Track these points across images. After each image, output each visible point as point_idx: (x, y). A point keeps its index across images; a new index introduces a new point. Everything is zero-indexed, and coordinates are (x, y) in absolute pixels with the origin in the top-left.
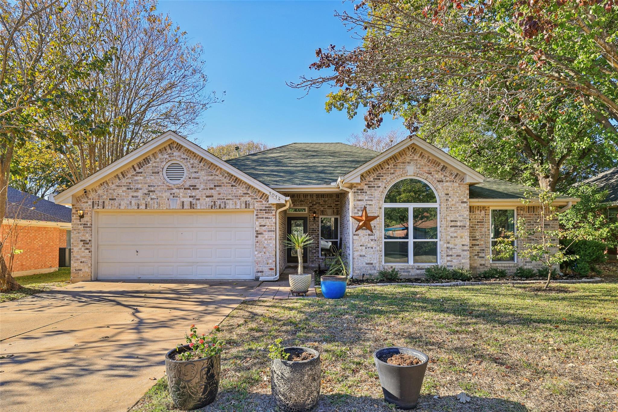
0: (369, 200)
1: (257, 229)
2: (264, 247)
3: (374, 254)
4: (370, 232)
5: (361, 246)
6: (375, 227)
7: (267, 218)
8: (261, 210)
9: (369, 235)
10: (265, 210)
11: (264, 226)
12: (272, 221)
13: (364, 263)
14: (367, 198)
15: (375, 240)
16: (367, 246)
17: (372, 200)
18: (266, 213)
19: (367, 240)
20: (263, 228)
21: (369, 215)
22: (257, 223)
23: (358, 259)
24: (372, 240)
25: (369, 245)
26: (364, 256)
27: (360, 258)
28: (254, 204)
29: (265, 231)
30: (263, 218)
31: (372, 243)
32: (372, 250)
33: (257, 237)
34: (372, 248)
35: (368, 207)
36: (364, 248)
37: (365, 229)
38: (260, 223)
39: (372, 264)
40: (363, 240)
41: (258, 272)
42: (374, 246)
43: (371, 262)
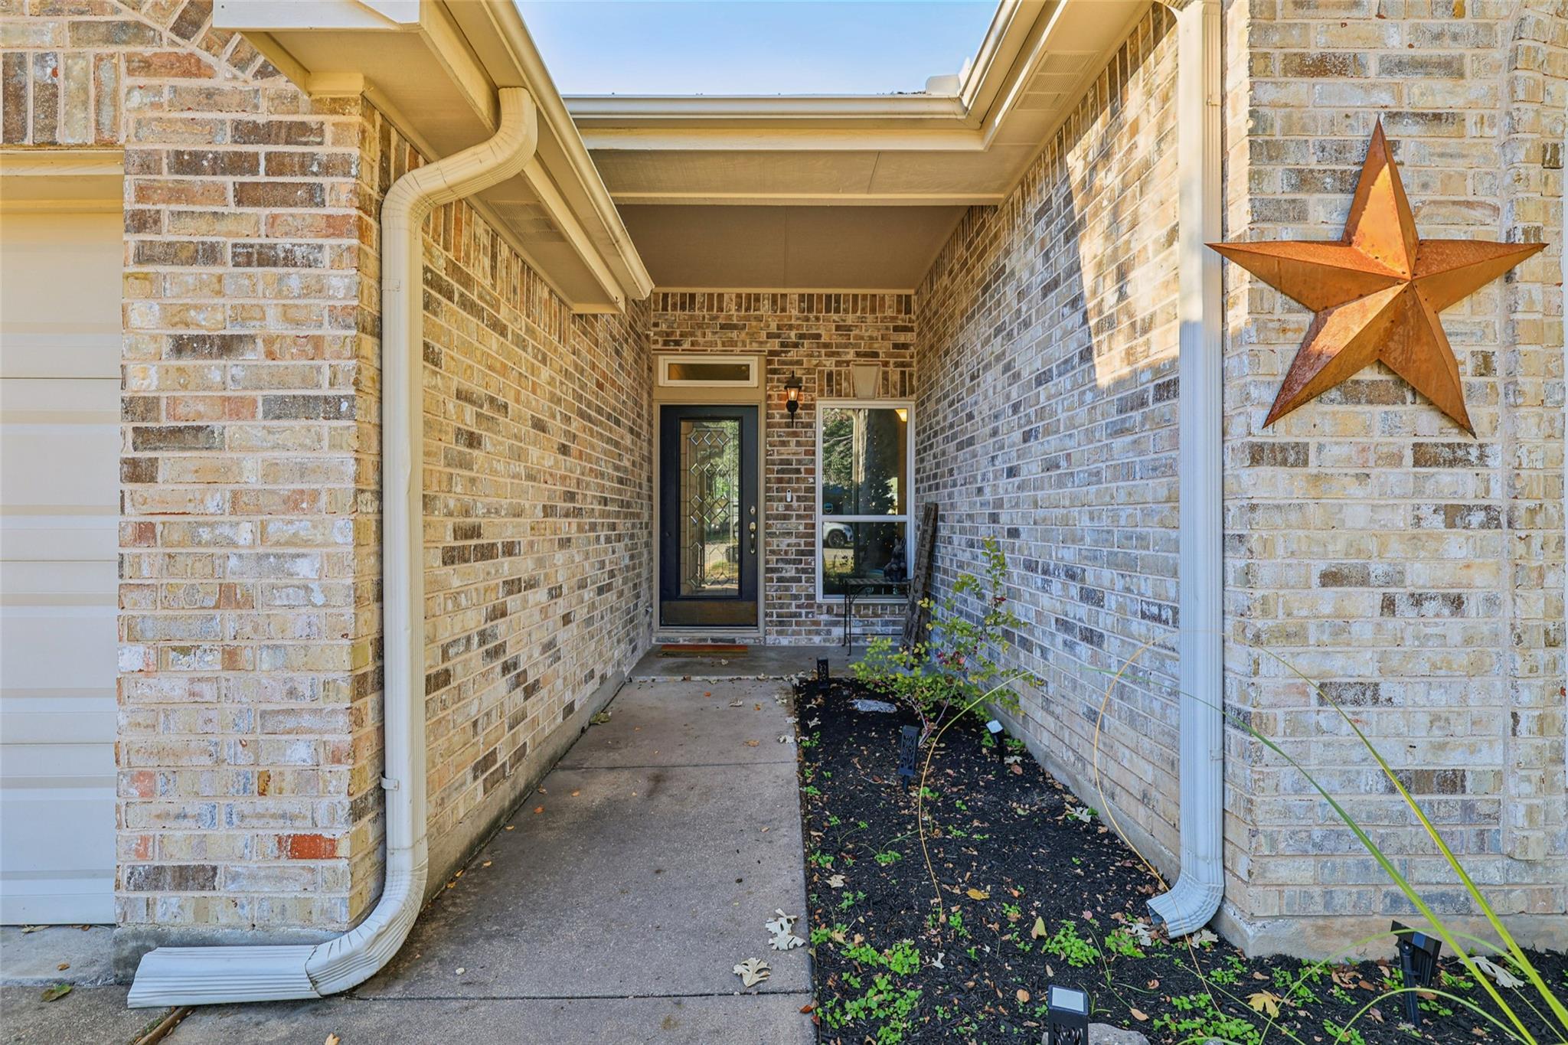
0: (1421, 66)
1: (146, 381)
2: (228, 596)
3: (1476, 668)
4: (1430, 426)
5: (1331, 578)
6: (1485, 365)
7: (265, 258)
8: (187, 163)
9: (1423, 456)
10: (237, 164)
11: (227, 345)
12: (319, 289)
13: (1370, 776)
14: (1396, 40)
15: (1492, 520)
16: (1395, 578)
17: (1452, 69)
18: (244, 195)
19: (1401, 518)
20: (214, 369)
21: (1425, 230)
22: (146, 315)
23: (1295, 726)
24: (1454, 515)
25: (1420, 575)
26: (1369, 693)
27: (1326, 717)
28: (104, 99)
29: (236, 408)
30: (210, 254)
31: (1457, 545)
32: (1453, 627)
33: (137, 472)
34: (1457, 603)
35: (1409, 140)
36: (1366, 600)
37: (1374, 396)
38: (175, 315)
39: (1453, 782)
40: (1357, 515)
41: (154, 878)
42: (1482, 581)
43: (1450, 761)
